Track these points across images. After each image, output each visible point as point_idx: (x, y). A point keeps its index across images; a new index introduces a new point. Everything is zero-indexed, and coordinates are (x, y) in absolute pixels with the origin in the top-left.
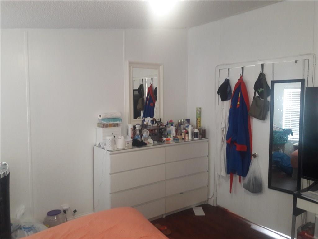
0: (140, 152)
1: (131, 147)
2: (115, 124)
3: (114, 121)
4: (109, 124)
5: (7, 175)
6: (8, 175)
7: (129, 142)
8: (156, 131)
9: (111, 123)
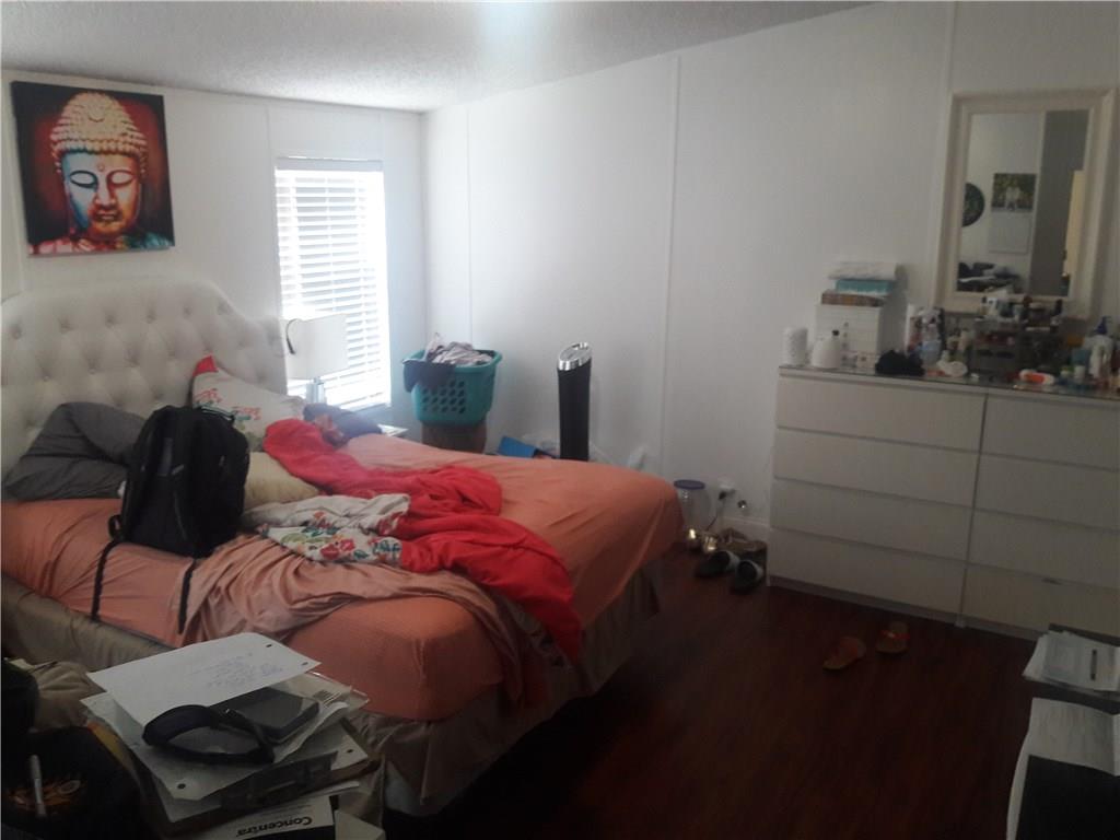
0: (900, 391)
1: (873, 372)
2: (862, 297)
3: (860, 289)
4: (844, 296)
5: (583, 365)
6: (587, 365)
7: (869, 357)
8: (1010, 341)
9: (853, 292)
